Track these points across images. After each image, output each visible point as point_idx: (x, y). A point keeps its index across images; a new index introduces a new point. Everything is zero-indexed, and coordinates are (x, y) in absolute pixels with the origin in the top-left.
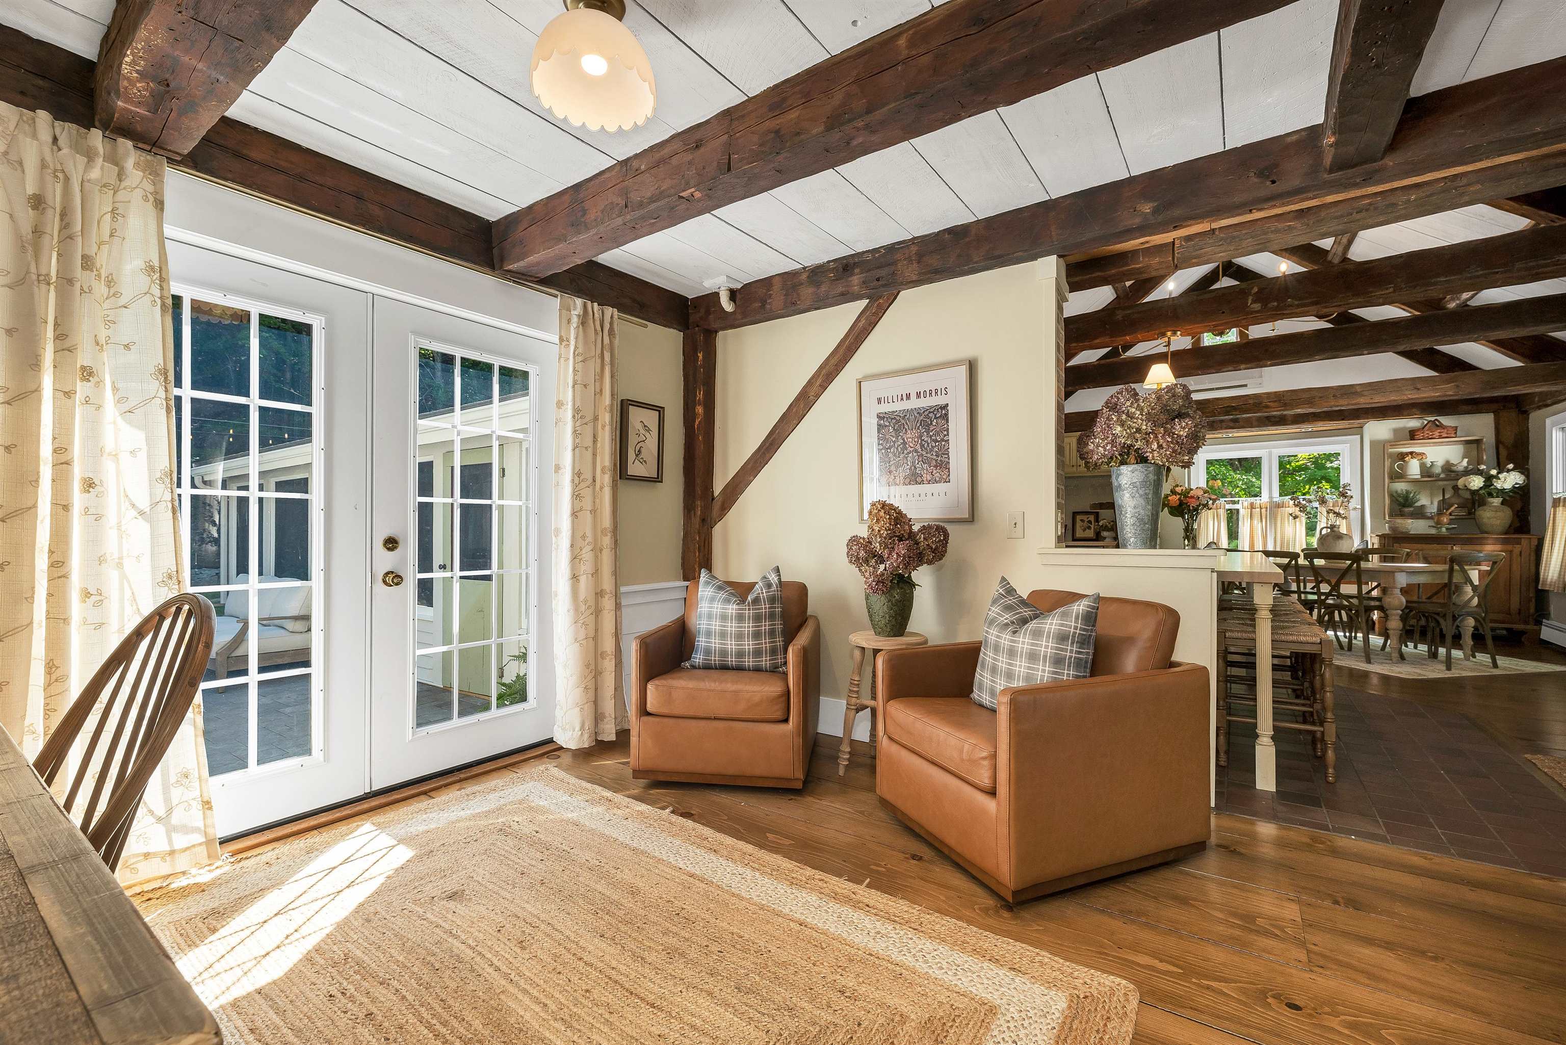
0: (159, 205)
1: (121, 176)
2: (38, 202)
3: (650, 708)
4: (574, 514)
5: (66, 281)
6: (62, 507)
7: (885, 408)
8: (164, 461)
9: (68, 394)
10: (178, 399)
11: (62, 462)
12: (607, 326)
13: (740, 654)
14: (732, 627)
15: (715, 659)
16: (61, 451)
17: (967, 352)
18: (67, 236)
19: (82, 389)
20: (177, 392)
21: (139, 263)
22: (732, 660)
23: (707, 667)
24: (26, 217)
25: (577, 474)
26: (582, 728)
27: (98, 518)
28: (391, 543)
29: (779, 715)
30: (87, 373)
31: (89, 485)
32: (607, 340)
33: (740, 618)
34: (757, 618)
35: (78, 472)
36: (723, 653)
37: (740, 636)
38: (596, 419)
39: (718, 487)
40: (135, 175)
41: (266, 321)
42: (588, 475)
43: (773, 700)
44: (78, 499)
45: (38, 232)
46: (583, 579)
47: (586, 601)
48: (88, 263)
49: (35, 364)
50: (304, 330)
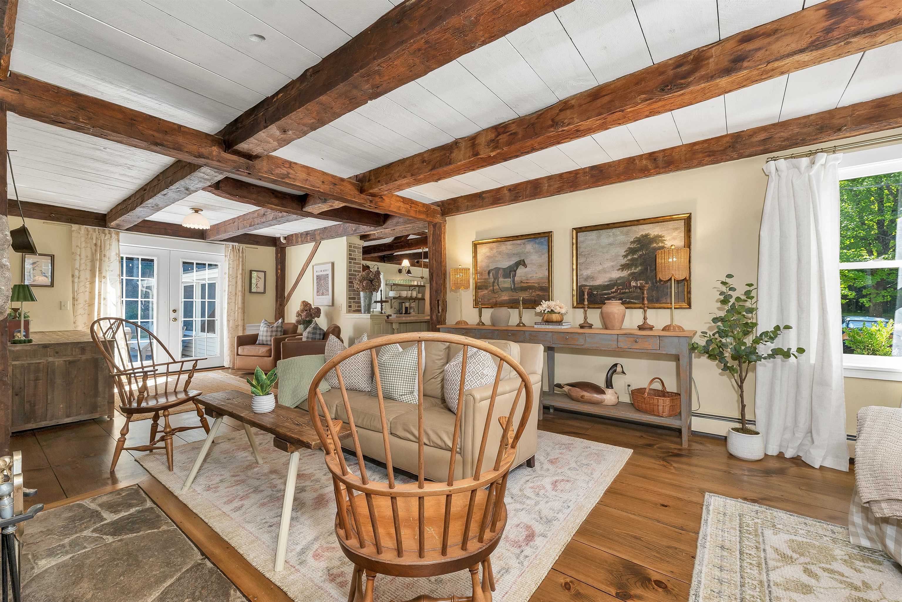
0: (119, 241)
1: (111, 237)
2: (96, 245)
3: (239, 353)
4: (228, 303)
5: (101, 260)
6: (99, 303)
7: (318, 274)
8: (119, 294)
9: (101, 282)
10: (122, 279)
11: (100, 295)
12: (241, 251)
13: (267, 341)
14: (265, 334)
15: (261, 342)
16: (99, 293)
17: (332, 261)
18: (101, 251)
19: (103, 280)
20: (122, 277)
21: (114, 253)
22: (265, 343)
23: (259, 344)
24: (94, 248)
25: (229, 293)
26: (230, 361)
27: (106, 305)
28: (174, 311)
29: (268, 355)
30: (104, 277)
31: (104, 299)
32: (241, 255)
33: (267, 331)
34: (272, 331)
35: (102, 297)
36: (263, 341)
37: (266, 336)
38: (237, 277)
39: (286, 295)
40: (113, 235)
41: (143, 260)
42: (234, 293)
43: (267, 351)
44: (102, 302)
45: (96, 251)
46: (231, 321)
47: (232, 327)
48: (105, 256)
49: (95, 276)
50: (152, 261)
